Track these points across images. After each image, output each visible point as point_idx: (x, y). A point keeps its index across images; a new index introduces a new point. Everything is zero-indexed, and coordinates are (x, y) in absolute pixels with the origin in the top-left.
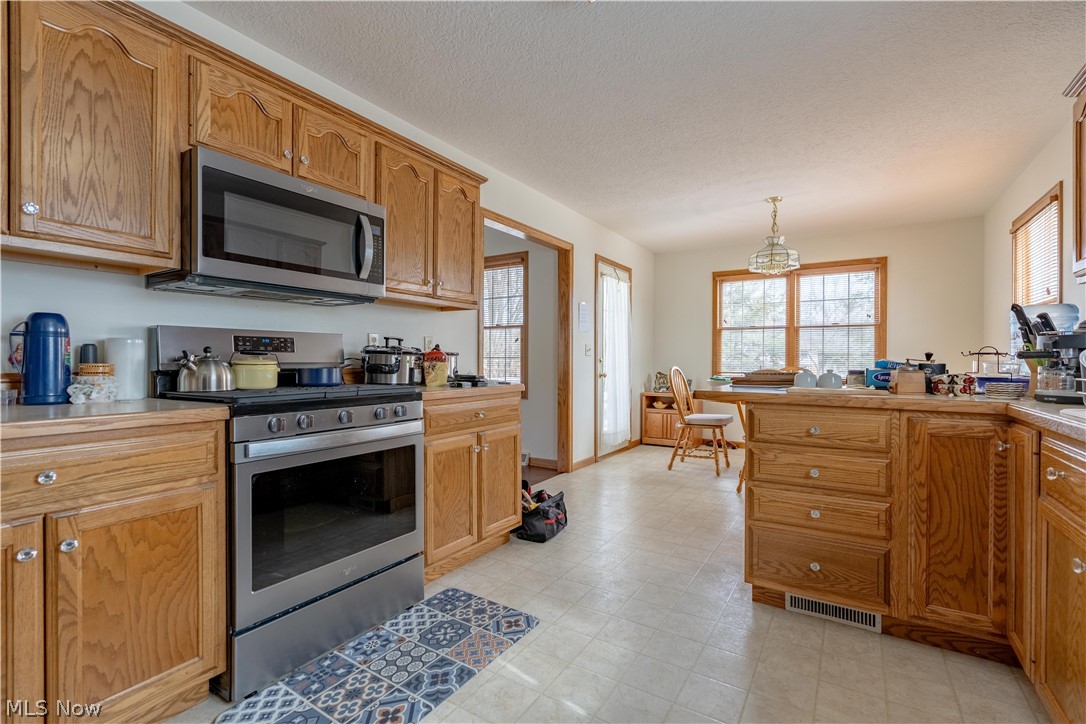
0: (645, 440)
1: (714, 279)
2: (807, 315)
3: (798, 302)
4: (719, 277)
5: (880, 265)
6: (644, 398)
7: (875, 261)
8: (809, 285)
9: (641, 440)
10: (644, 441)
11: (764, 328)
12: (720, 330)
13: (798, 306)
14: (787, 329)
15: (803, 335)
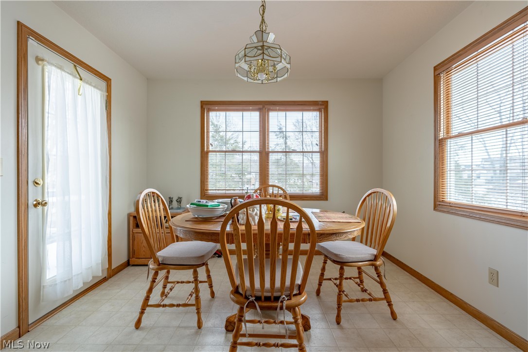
0: (134, 261)
1: (202, 107)
2: (274, 142)
3: (268, 131)
4: (207, 106)
5: (322, 107)
6: (132, 218)
7: (320, 103)
8: (276, 118)
9: (128, 261)
10: (131, 263)
11: (242, 152)
12: (208, 152)
13: (268, 134)
14: (260, 152)
15: (272, 157)
